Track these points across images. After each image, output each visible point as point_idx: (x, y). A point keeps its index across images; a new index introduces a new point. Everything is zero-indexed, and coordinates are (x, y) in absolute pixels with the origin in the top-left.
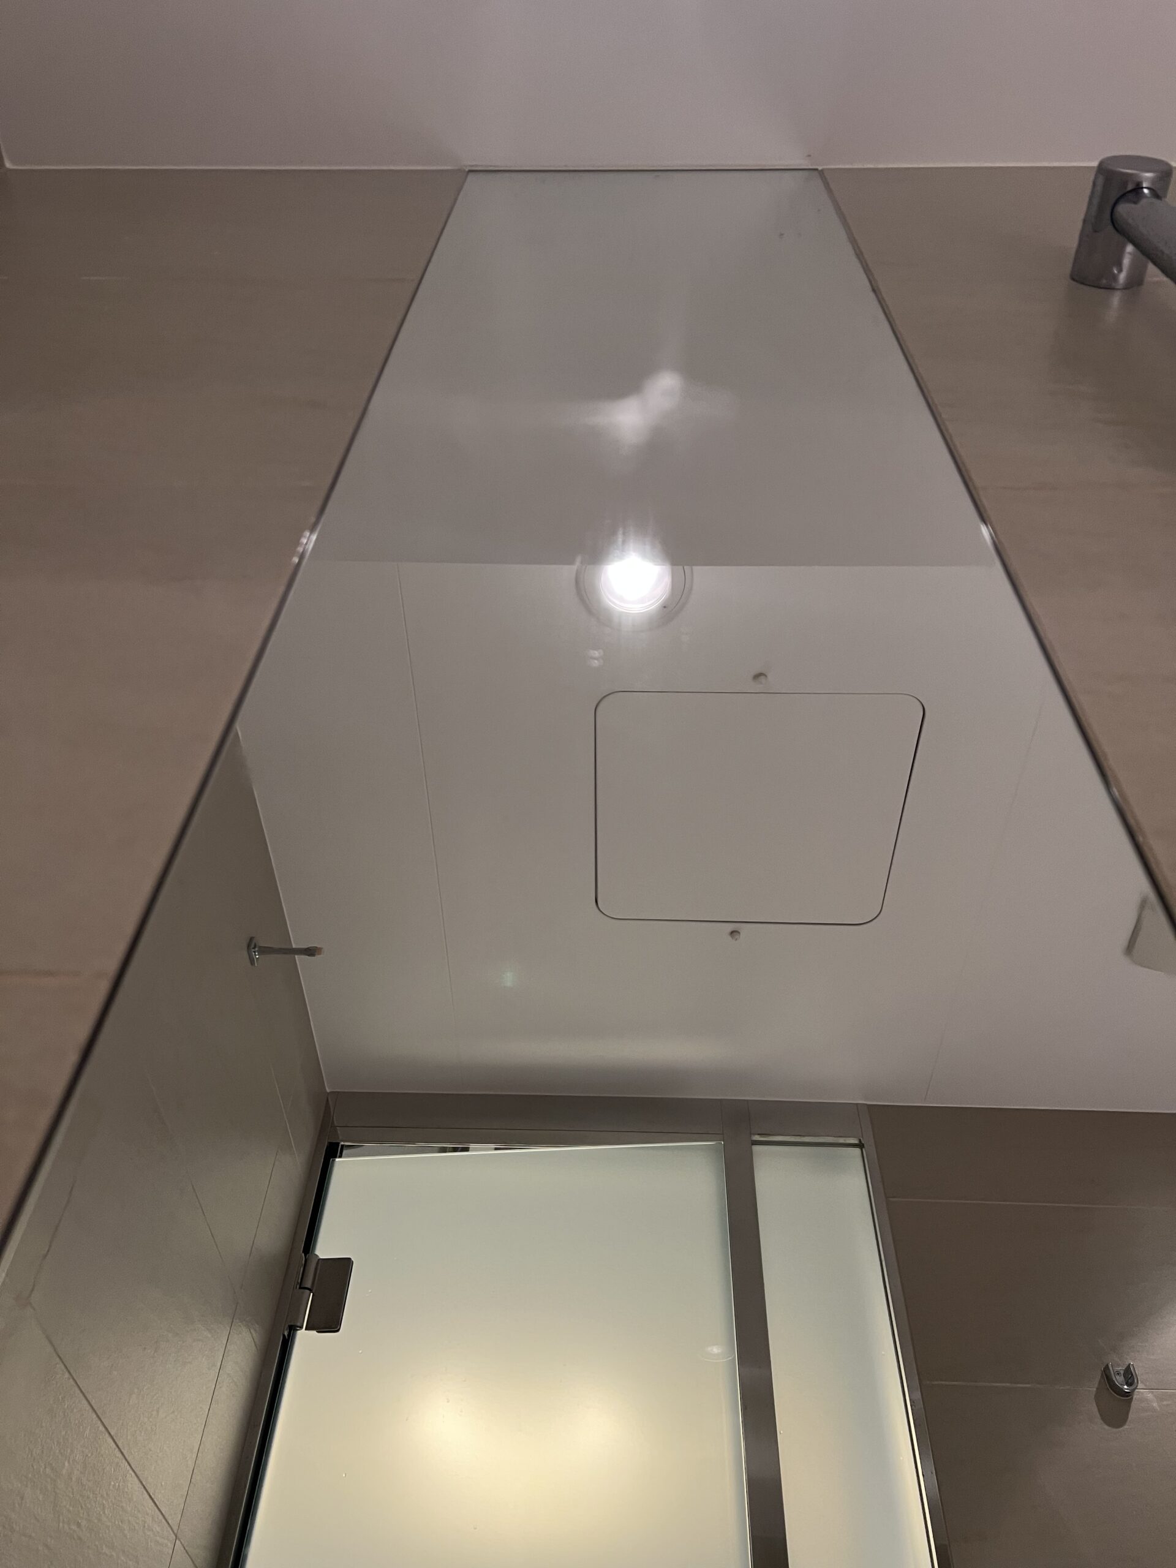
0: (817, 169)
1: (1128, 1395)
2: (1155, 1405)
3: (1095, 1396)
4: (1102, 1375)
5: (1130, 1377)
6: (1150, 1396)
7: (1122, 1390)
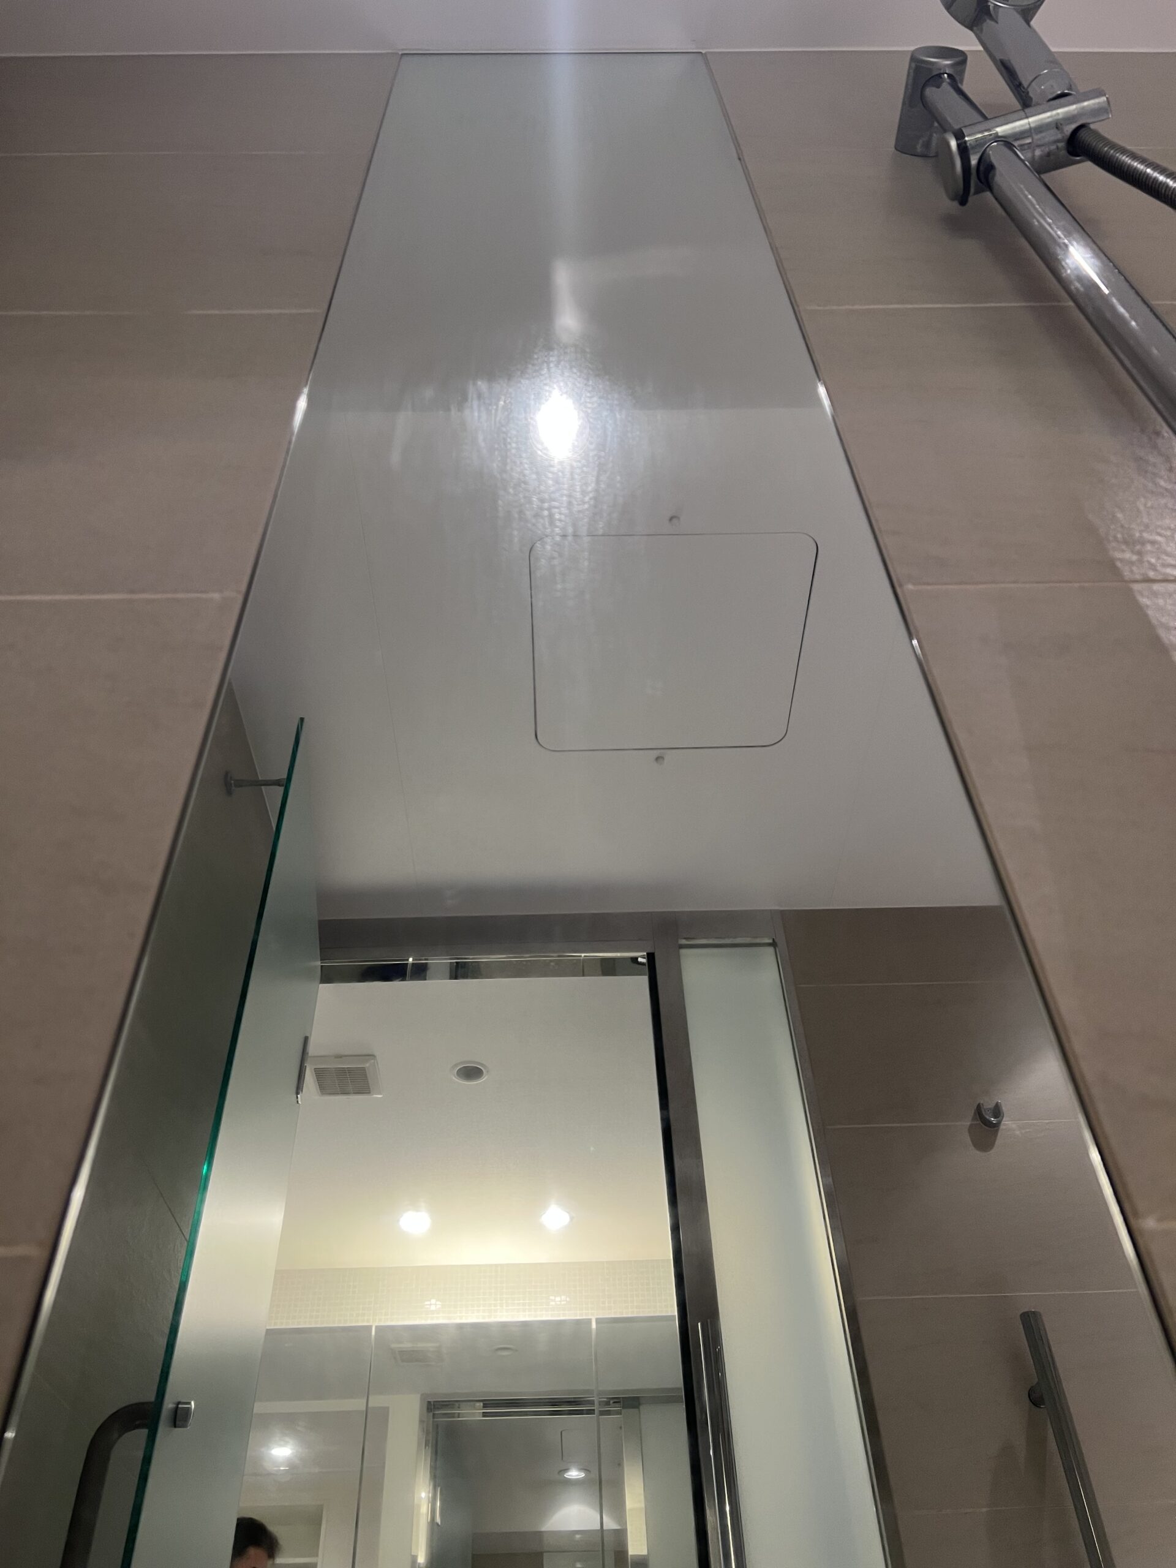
0: (701, 53)
1: (997, 1125)
2: (1018, 1133)
3: (969, 1130)
4: (975, 1113)
5: (997, 1111)
6: (1014, 1126)
7: (991, 1122)
